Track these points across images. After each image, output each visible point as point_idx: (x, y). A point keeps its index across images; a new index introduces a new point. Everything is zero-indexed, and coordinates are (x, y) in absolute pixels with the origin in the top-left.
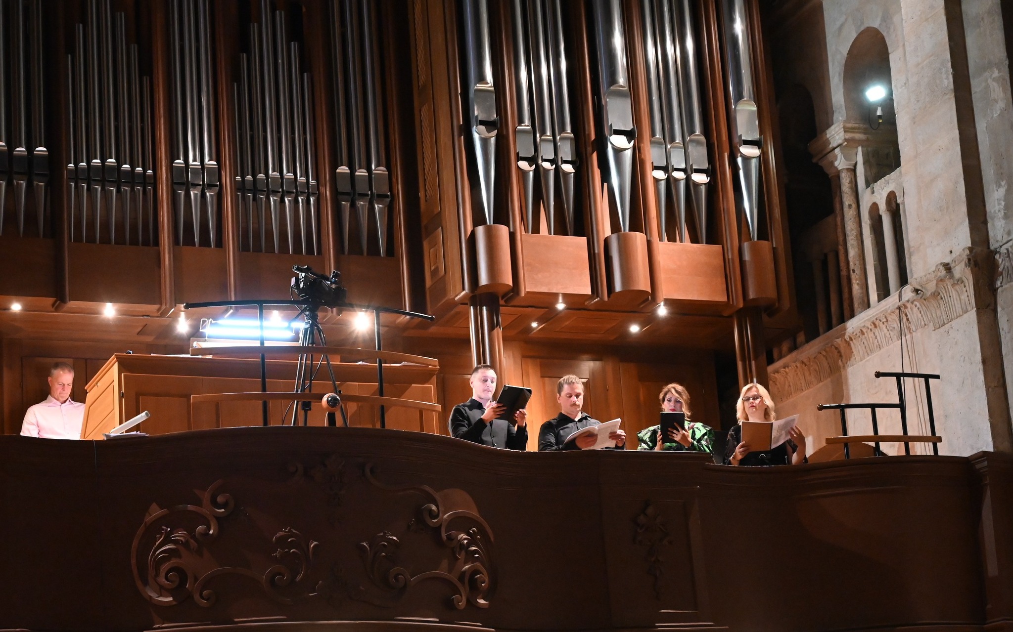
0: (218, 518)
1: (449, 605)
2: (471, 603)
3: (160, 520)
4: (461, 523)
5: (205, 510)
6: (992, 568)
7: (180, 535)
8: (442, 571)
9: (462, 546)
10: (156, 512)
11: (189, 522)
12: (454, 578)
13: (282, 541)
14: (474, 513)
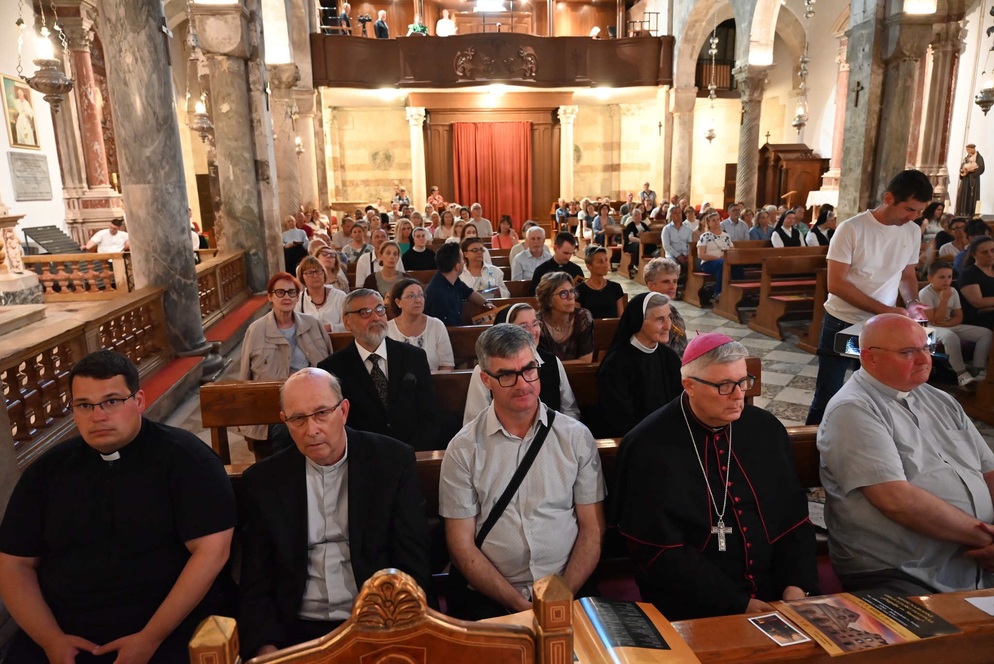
0: (472, 55)
1: (525, 75)
2: (531, 75)
3: (459, 56)
4: (529, 55)
5: (469, 53)
6: (661, 66)
7: (464, 59)
8: (524, 67)
9: (529, 61)
10: (459, 53)
11: (465, 56)
12: (526, 69)
13: (486, 60)
14: (532, 52)
